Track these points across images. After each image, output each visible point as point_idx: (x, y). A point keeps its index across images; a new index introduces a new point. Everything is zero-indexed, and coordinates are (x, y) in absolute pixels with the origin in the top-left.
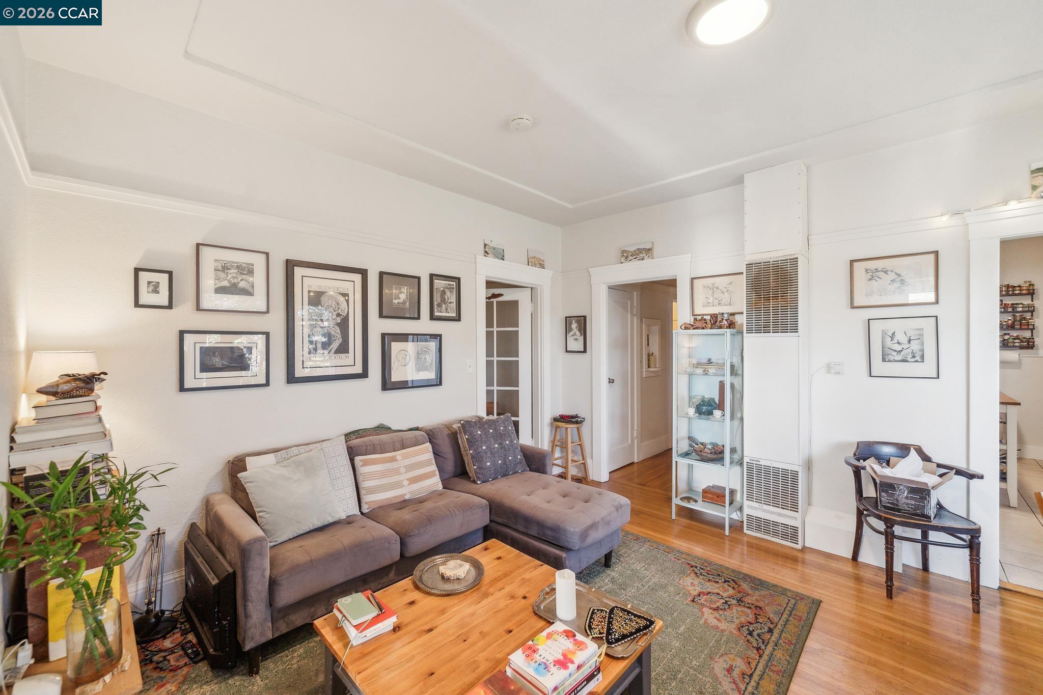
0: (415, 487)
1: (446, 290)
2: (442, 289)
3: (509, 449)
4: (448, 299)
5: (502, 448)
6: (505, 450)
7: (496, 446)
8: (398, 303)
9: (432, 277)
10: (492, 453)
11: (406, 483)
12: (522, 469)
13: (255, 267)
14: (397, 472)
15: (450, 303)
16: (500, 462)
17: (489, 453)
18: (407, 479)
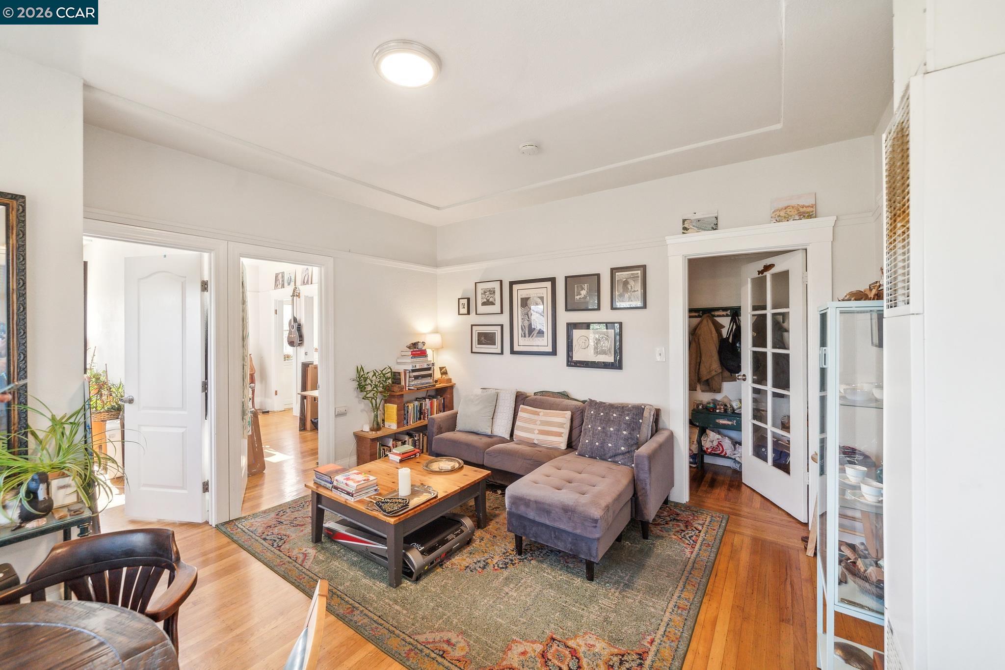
0: (542, 437)
1: (629, 280)
2: (624, 280)
3: (610, 436)
4: (632, 288)
5: (603, 432)
6: (606, 435)
7: (599, 428)
8: (580, 298)
9: (613, 271)
10: (593, 433)
11: (536, 432)
12: (622, 461)
13: (496, 289)
14: (534, 422)
15: (635, 291)
16: (597, 444)
17: (591, 432)
18: (538, 430)
